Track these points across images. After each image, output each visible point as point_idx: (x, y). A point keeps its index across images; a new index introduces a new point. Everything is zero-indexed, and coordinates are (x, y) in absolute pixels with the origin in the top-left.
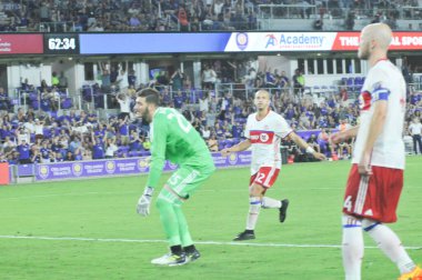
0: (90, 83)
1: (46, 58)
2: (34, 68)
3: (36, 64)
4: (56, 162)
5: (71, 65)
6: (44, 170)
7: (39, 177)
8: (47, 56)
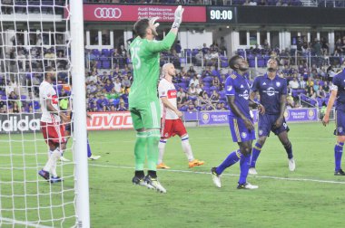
0: (244, 47)
1: (208, 26)
2: (198, 34)
3: (200, 30)
4: (216, 111)
5: (228, 32)
6: (205, 117)
7: (201, 122)
8: (209, 24)
